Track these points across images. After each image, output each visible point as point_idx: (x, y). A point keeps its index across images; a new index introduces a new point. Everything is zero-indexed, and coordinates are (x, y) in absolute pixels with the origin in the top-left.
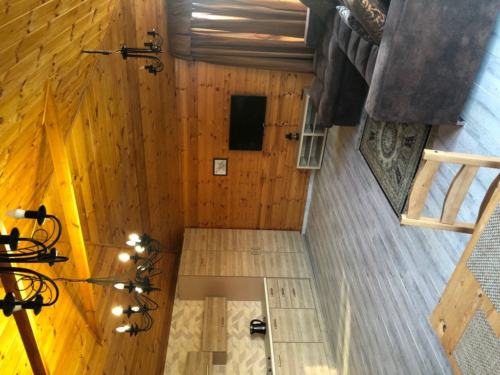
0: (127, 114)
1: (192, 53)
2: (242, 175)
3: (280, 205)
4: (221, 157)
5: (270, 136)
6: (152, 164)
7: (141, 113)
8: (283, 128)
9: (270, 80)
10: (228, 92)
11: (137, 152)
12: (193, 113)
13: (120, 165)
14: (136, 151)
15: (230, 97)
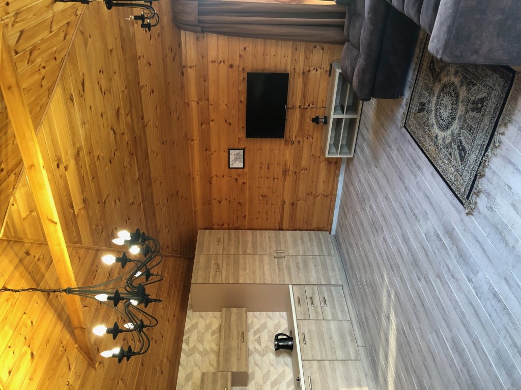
0: (123, 91)
1: (200, 21)
2: (261, 168)
3: (305, 201)
4: (236, 147)
5: (293, 120)
6: (157, 155)
7: (140, 93)
8: (309, 110)
9: (293, 53)
10: (243, 69)
11: (137, 139)
12: (204, 96)
13: (116, 153)
14: (136, 137)
15: (246, 75)
